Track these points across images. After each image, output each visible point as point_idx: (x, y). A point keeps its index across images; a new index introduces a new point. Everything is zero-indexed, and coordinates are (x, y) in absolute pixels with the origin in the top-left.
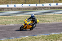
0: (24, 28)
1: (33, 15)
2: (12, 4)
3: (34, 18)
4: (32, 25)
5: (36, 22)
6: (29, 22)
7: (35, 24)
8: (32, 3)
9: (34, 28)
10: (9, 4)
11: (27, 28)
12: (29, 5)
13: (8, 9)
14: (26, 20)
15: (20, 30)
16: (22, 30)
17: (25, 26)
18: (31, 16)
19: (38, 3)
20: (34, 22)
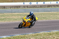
0: (23, 25)
1: (32, 13)
2: (28, 2)
3: (33, 16)
4: (31, 23)
5: (35, 20)
6: (28, 20)
7: (34, 22)
8: (47, 1)
9: (33, 25)
10: (25, 2)
11: (26, 26)
12: (44, 3)
13: (24, 7)
14: (25, 18)
15: (19, 28)
16: (21, 28)
17: (24, 24)
18: (30, 14)
19: (52, 1)
20: (33, 19)
